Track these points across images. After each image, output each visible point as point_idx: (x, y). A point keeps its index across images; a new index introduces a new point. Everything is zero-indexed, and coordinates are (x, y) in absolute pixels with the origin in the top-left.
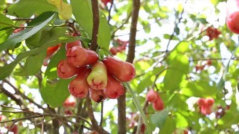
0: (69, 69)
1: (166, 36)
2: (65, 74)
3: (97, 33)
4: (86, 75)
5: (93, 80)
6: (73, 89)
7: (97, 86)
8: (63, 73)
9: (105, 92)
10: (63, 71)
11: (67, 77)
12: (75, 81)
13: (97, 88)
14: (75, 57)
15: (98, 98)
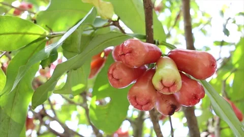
0: (125, 74)
1: (217, 43)
2: (121, 81)
3: (152, 24)
4: (150, 78)
5: (161, 81)
6: (135, 98)
7: (169, 88)
8: (118, 80)
9: (178, 98)
10: (117, 78)
11: (123, 85)
12: (136, 88)
13: (170, 91)
14: (130, 52)
15: (169, 109)
